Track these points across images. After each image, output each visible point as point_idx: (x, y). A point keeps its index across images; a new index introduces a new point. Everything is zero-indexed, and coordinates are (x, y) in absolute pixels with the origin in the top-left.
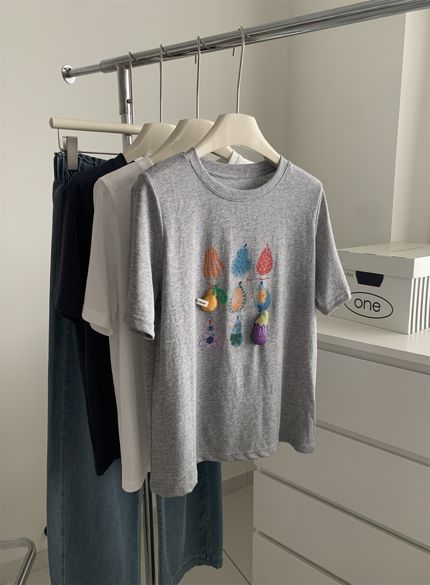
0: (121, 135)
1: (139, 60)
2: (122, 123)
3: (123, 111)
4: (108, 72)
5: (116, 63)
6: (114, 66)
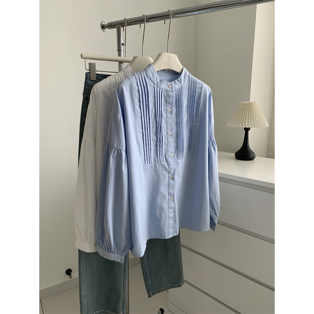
0: (118, 63)
1: (130, 22)
2: (119, 56)
3: (119, 50)
4: (111, 29)
5: (116, 24)
6: (115, 25)
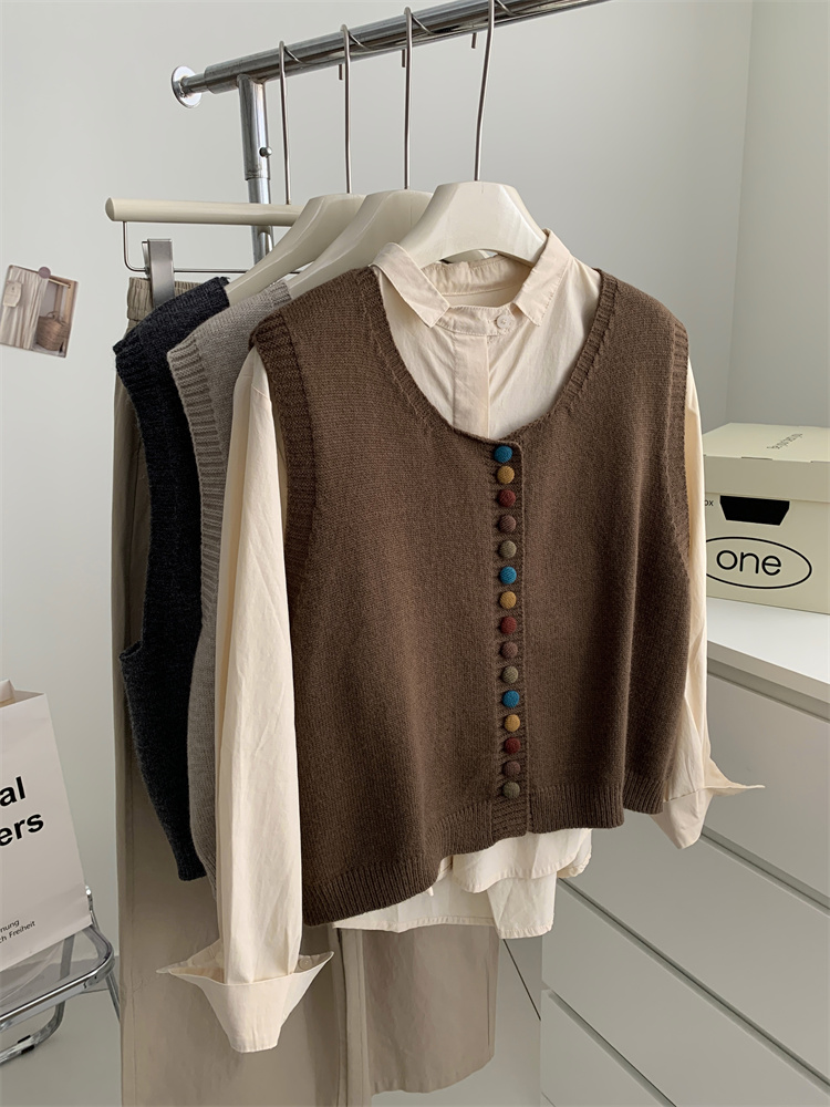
2: (252, 201)
3: (252, 173)
4: (222, 91)
5: (236, 72)
6: (234, 77)
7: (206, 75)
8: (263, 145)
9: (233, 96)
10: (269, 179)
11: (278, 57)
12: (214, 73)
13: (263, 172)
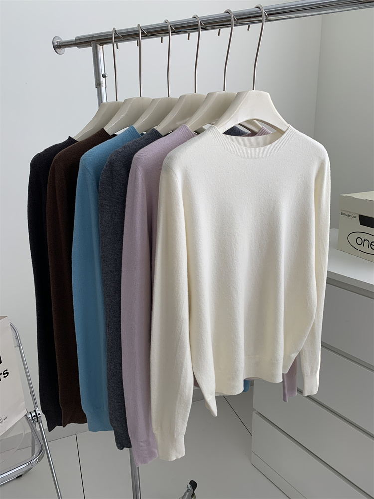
3: (98, 85)
4: (83, 48)
5: (90, 40)
6: (90, 42)
7: (75, 40)
8: (104, 73)
9: (89, 50)
10: (106, 87)
11: (112, 35)
12: (79, 40)
13: (103, 85)
